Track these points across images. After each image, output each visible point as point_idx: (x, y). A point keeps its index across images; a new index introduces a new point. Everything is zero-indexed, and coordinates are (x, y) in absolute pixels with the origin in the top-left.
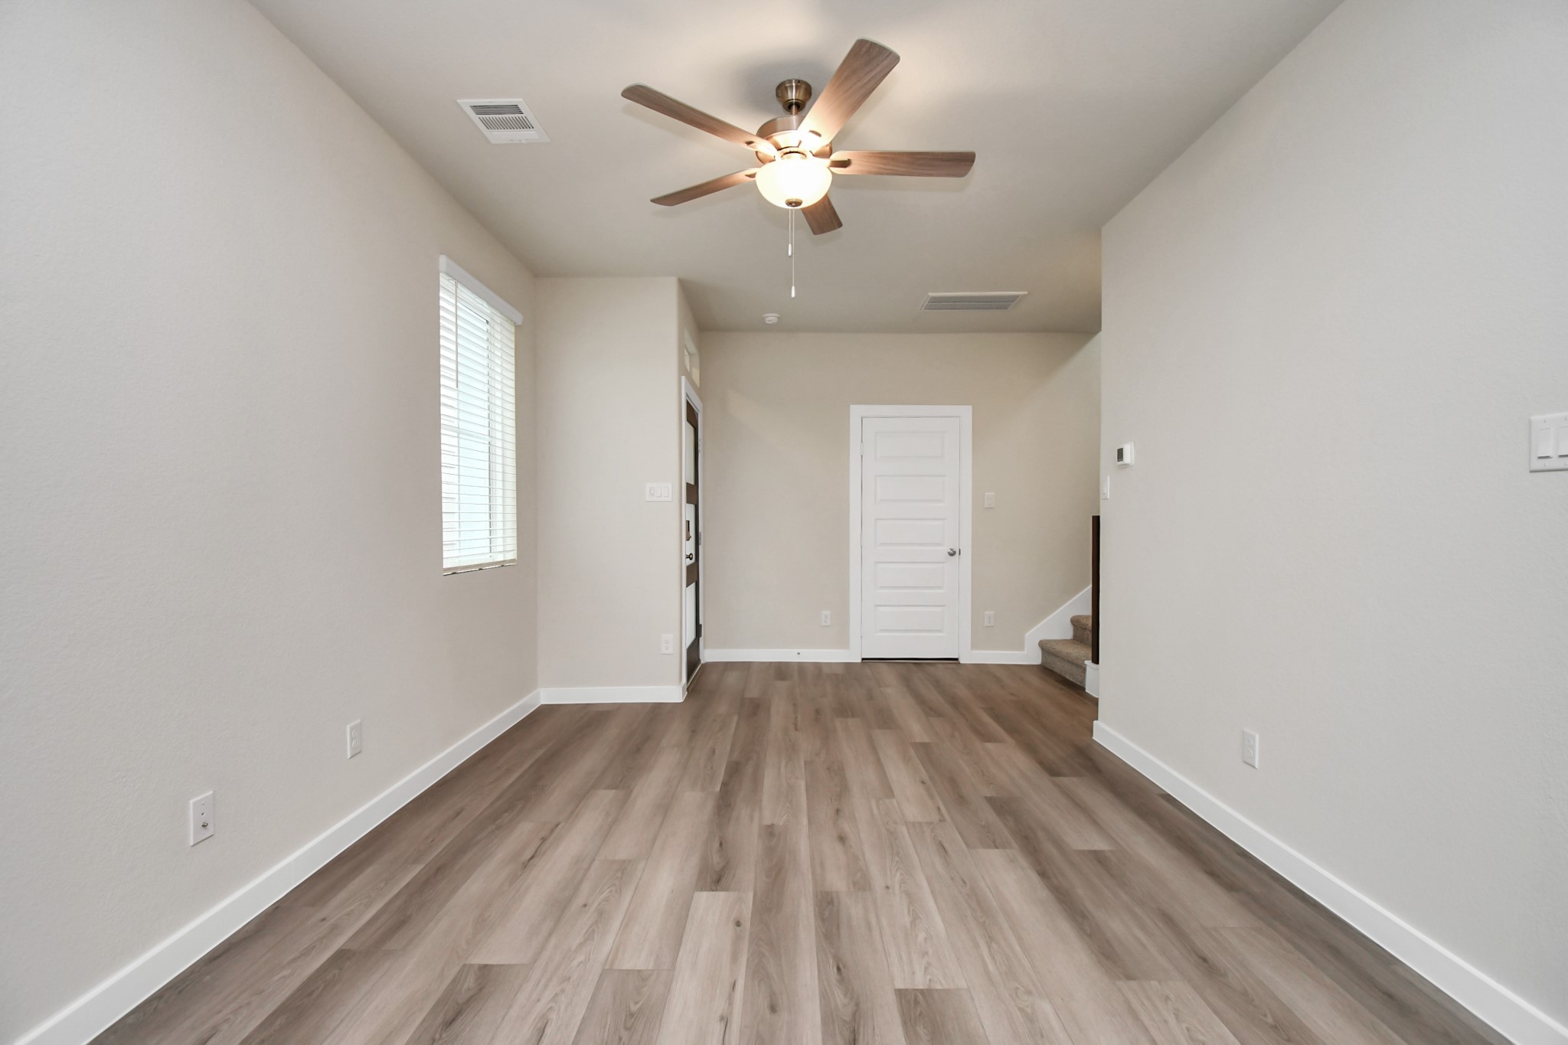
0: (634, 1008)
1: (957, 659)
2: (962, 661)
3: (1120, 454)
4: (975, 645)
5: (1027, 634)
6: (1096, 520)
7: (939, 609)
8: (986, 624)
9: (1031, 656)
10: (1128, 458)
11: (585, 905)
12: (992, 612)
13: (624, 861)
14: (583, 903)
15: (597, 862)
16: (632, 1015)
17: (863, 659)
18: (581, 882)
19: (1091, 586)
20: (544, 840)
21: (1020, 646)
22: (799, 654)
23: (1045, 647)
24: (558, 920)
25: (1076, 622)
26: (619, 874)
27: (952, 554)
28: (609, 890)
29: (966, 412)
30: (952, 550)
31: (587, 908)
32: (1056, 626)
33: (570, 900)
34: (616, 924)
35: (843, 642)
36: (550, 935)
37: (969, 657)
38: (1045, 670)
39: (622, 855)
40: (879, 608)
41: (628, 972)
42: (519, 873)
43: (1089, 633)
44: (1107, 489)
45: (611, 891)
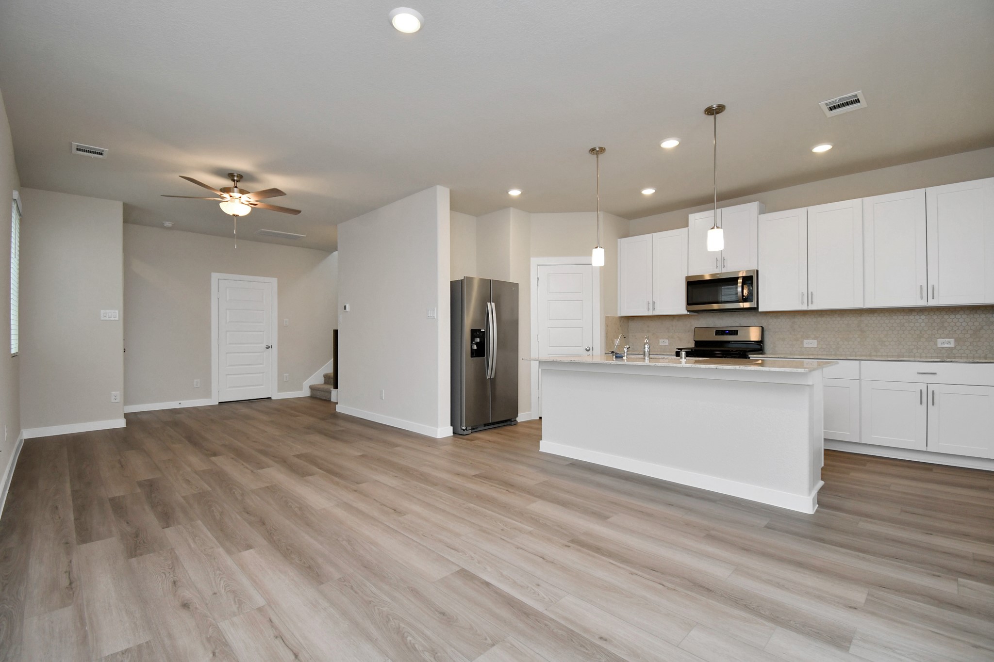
1: (270, 398)
2: (273, 398)
3: (345, 307)
4: (280, 389)
5: (304, 383)
6: (336, 332)
7: (262, 374)
8: (285, 380)
9: (306, 392)
10: (348, 309)
12: (288, 374)
17: (219, 403)
19: (333, 359)
21: (301, 389)
22: (180, 404)
23: (312, 388)
25: (326, 377)
27: (268, 348)
29: (274, 281)
30: (267, 346)
32: (317, 378)
35: (208, 394)
37: (276, 396)
38: (313, 397)
40: (228, 376)
43: (334, 380)
44: (341, 320)
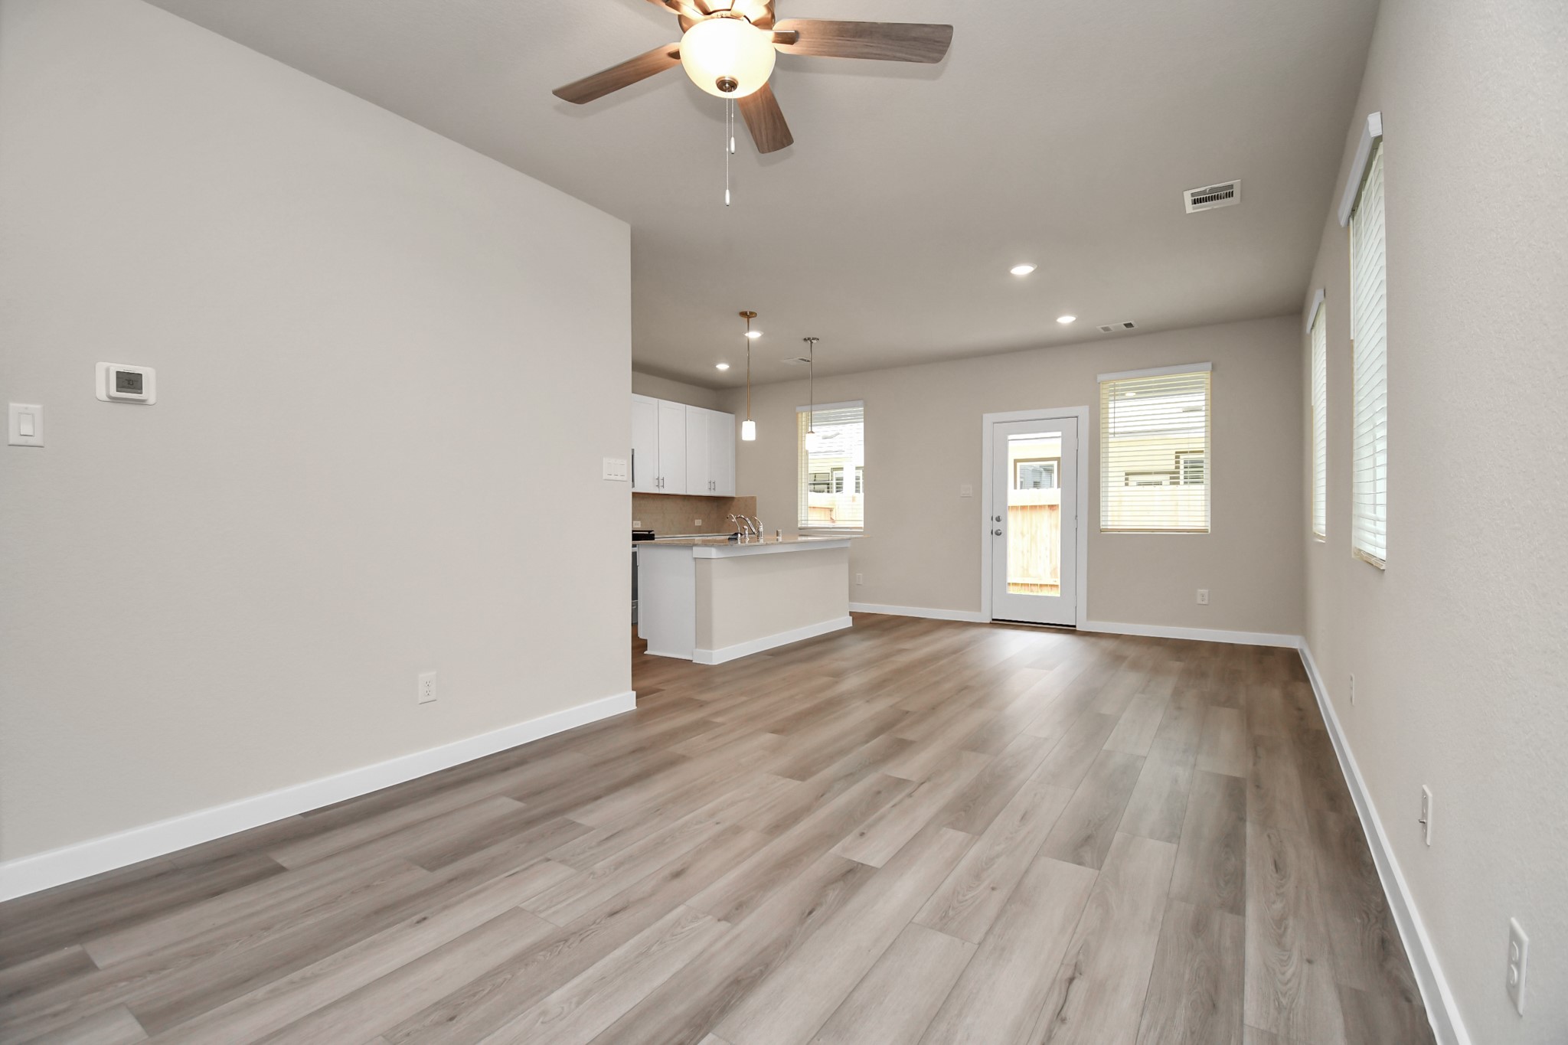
0: (963, 813)
11: (993, 889)
13: (941, 930)
14: (995, 893)
15: (977, 939)
16: (965, 811)
18: (998, 918)
20: (1060, 1017)
24: (1020, 883)
26: (951, 913)
28: (967, 897)
31: (991, 886)
33: (1010, 900)
34: (964, 864)
36: (1027, 872)
39: (940, 941)
41: (961, 830)
42: (1081, 957)
45: (964, 896)
